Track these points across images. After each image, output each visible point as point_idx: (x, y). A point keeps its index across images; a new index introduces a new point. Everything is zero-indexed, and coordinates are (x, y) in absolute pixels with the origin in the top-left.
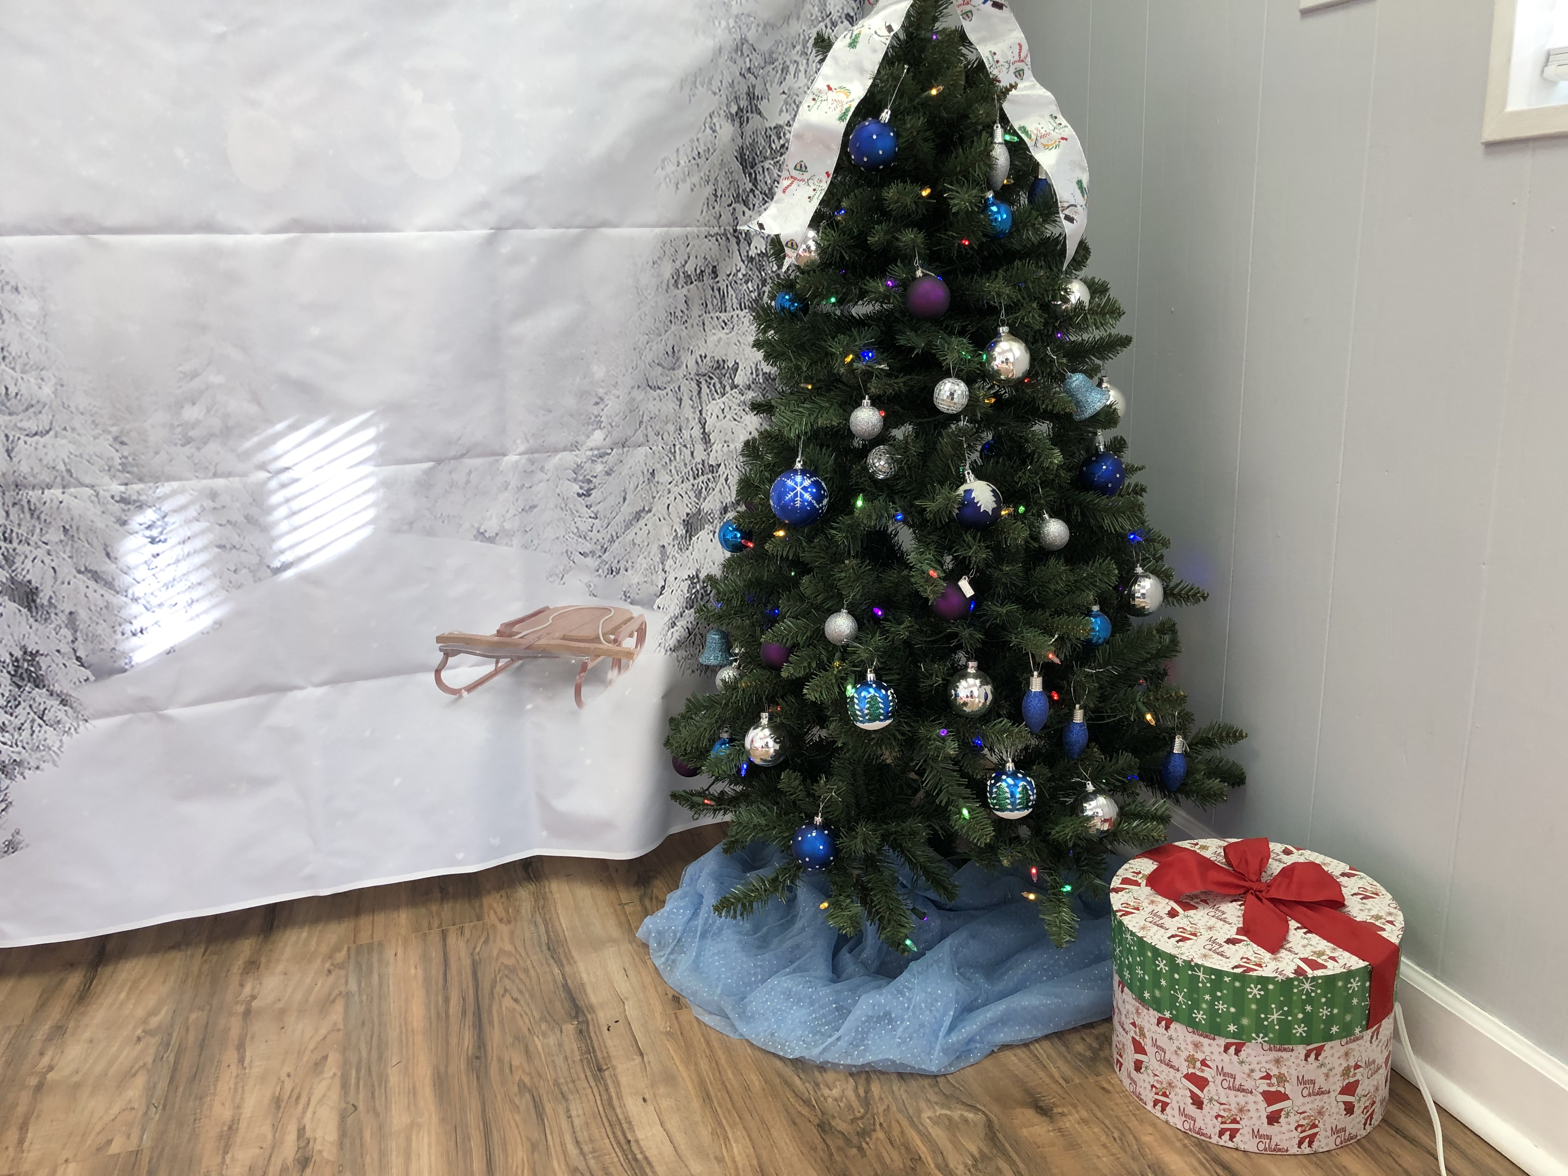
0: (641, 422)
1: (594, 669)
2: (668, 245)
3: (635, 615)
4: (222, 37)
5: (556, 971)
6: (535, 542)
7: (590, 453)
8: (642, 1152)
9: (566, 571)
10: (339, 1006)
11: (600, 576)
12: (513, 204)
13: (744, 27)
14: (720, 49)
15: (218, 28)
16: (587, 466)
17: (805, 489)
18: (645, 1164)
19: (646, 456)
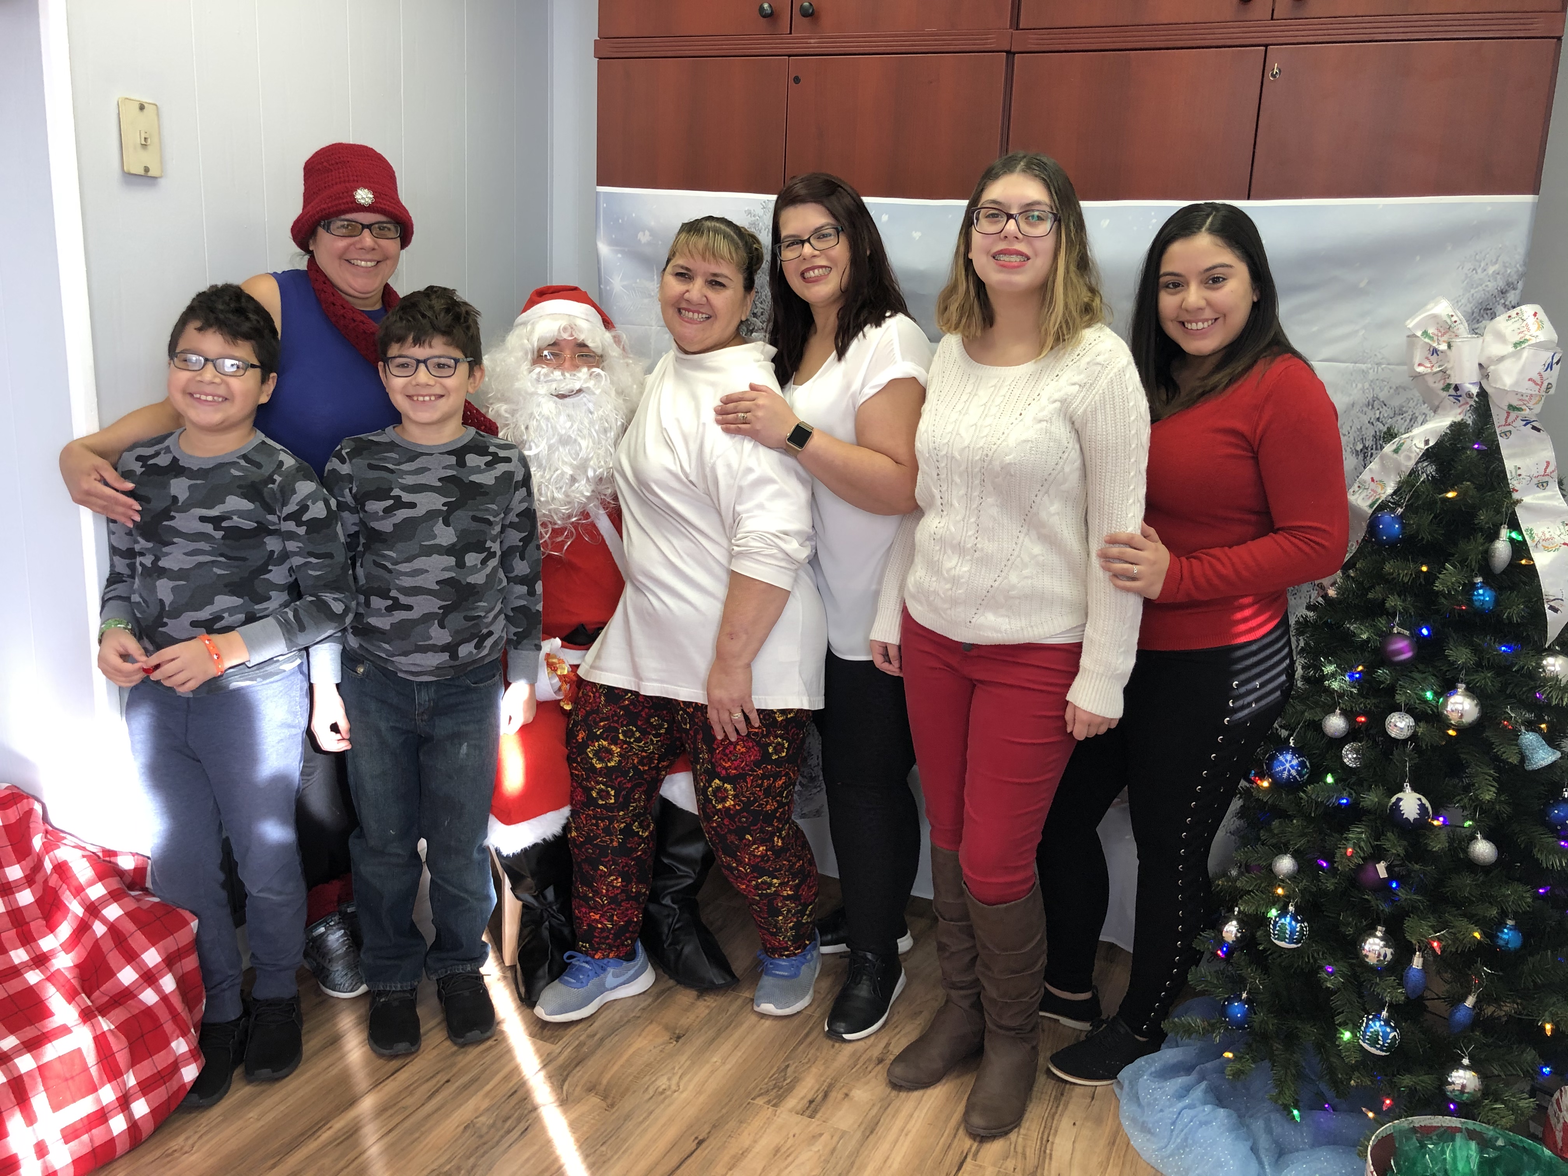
8: (1051, 1150)
13: (1377, 390)
14: (1353, 405)
18: (1048, 1157)
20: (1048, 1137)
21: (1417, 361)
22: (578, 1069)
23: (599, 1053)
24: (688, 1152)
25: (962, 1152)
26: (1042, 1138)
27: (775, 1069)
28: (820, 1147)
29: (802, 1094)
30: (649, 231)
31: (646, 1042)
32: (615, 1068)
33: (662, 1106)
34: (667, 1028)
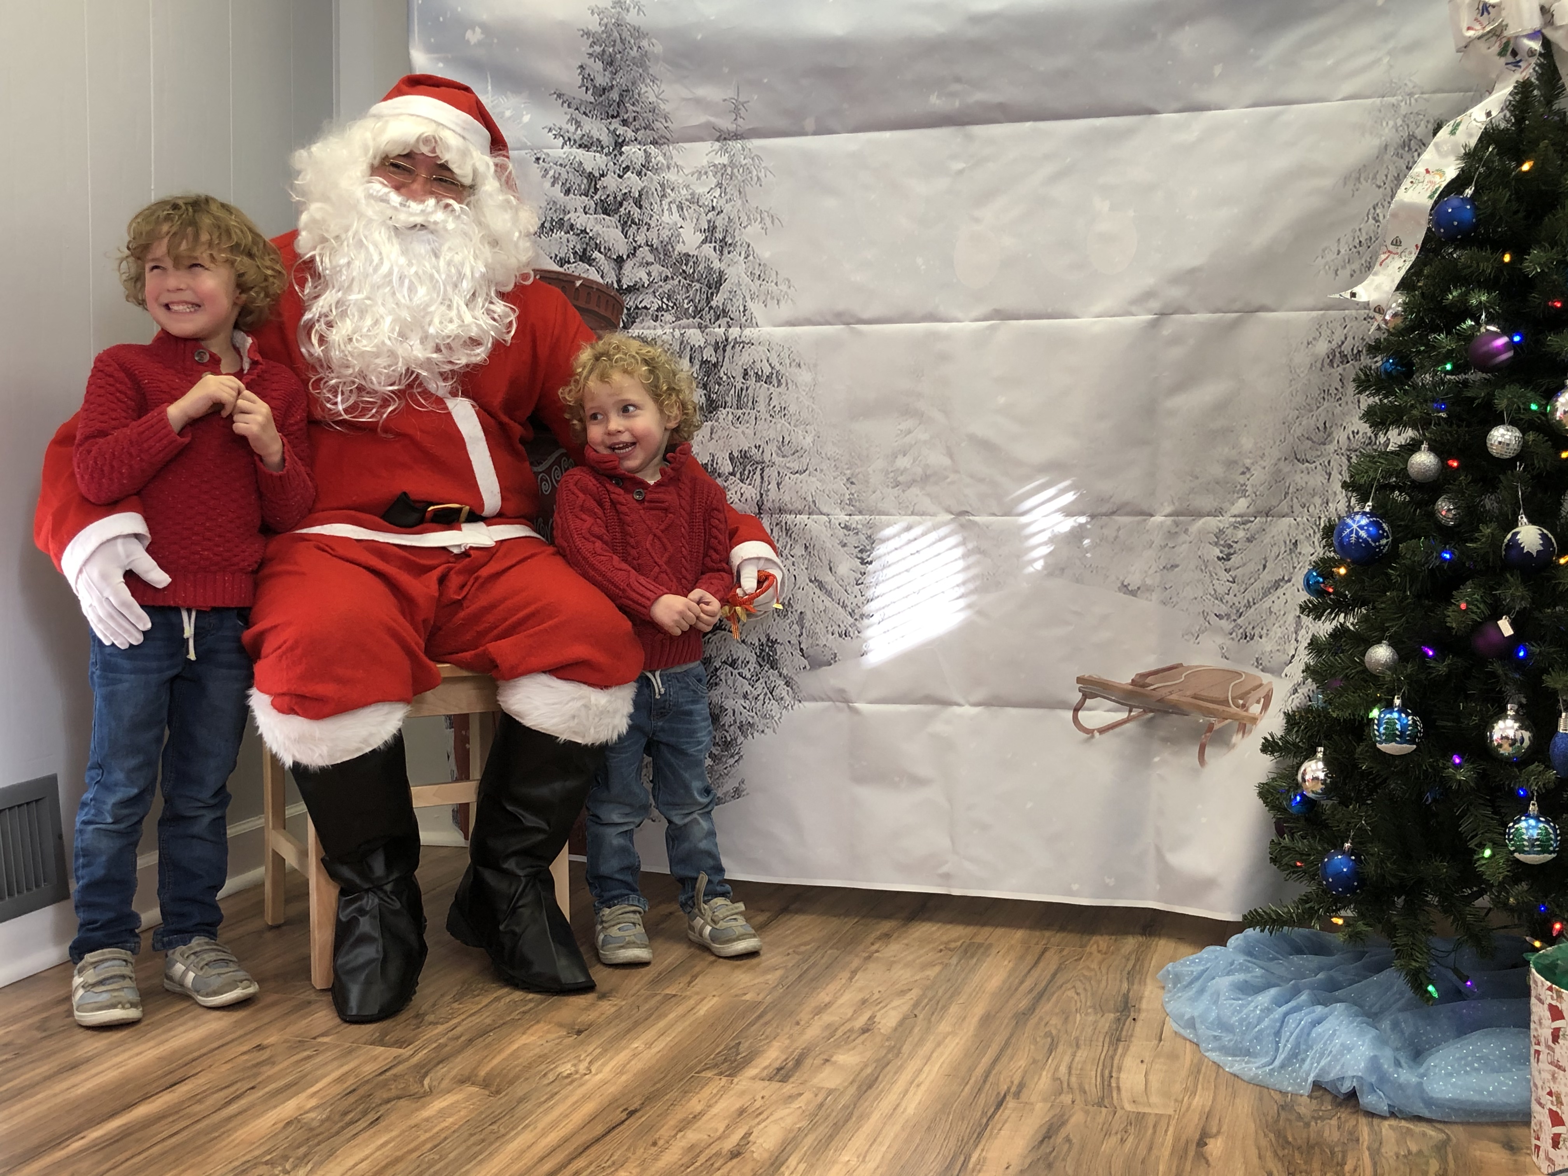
0: (1287, 493)
1: (1221, 731)
2: (1324, 327)
3: (1265, 682)
4: (961, 172)
5: (1125, 985)
6: (1174, 599)
7: (1233, 519)
9: (1201, 631)
10: (937, 969)
11: (1233, 639)
12: (1176, 293)
13: (1412, 126)
14: (1386, 146)
15: (959, 166)
16: (1229, 531)
17: (1361, 527)
18: (1114, 1088)
19: (1290, 526)
20: (1111, 1072)
21: (1464, 26)
22: (441, 1066)
23: (470, 1051)
24: (617, 1120)
25: (999, 1093)
26: (1102, 1076)
27: (722, 1047)
28: (802, 1104)
29: (766, 1063)
30: (480, 27)
31: (533, 1038)
32: (495, 1062)
33: (570, 1088)
34: (560, 1025)
